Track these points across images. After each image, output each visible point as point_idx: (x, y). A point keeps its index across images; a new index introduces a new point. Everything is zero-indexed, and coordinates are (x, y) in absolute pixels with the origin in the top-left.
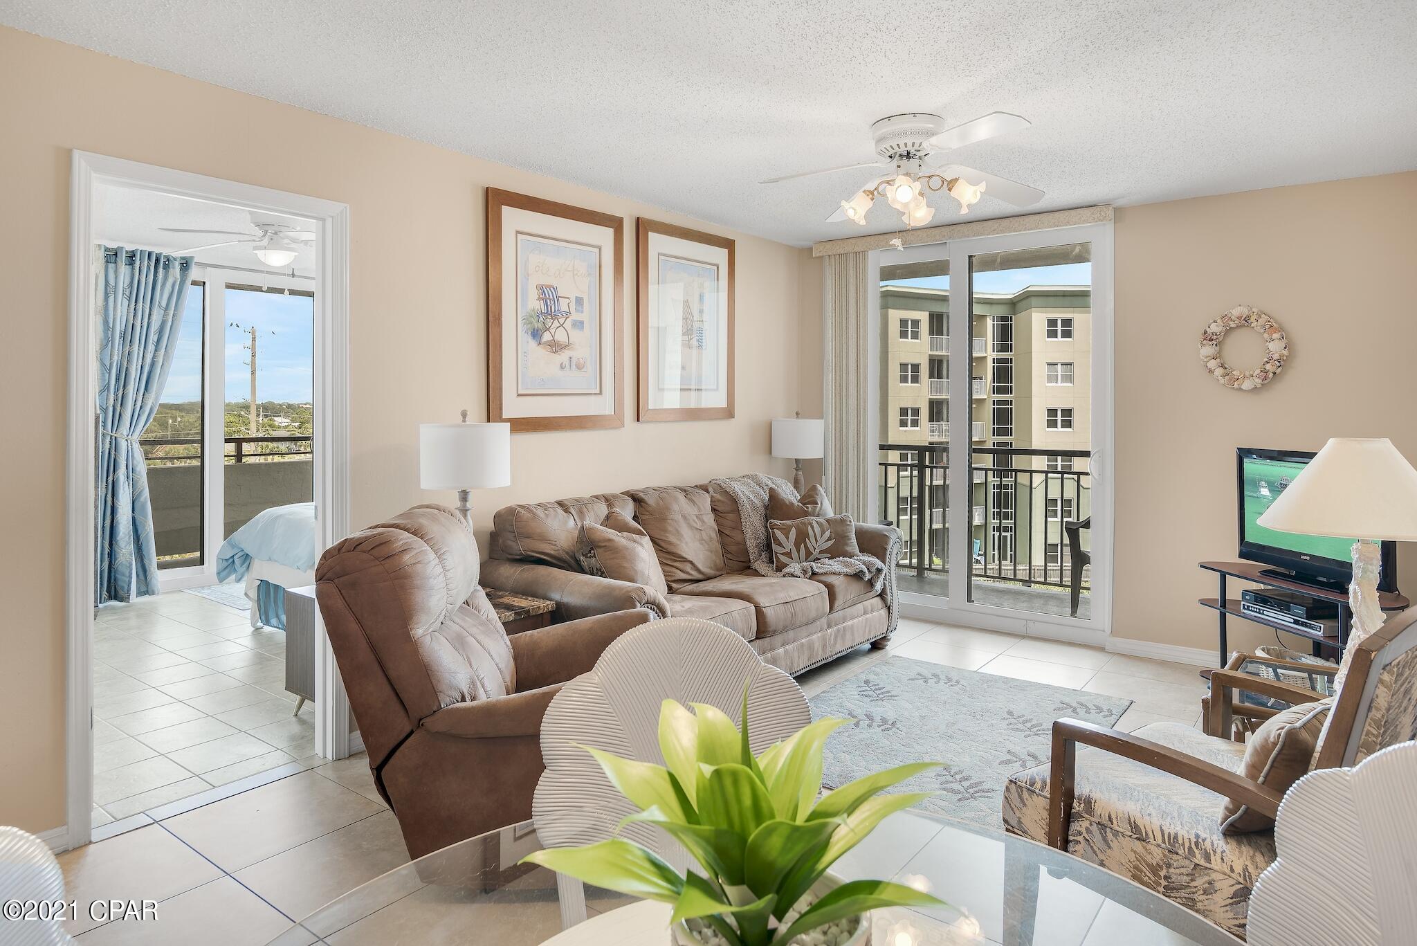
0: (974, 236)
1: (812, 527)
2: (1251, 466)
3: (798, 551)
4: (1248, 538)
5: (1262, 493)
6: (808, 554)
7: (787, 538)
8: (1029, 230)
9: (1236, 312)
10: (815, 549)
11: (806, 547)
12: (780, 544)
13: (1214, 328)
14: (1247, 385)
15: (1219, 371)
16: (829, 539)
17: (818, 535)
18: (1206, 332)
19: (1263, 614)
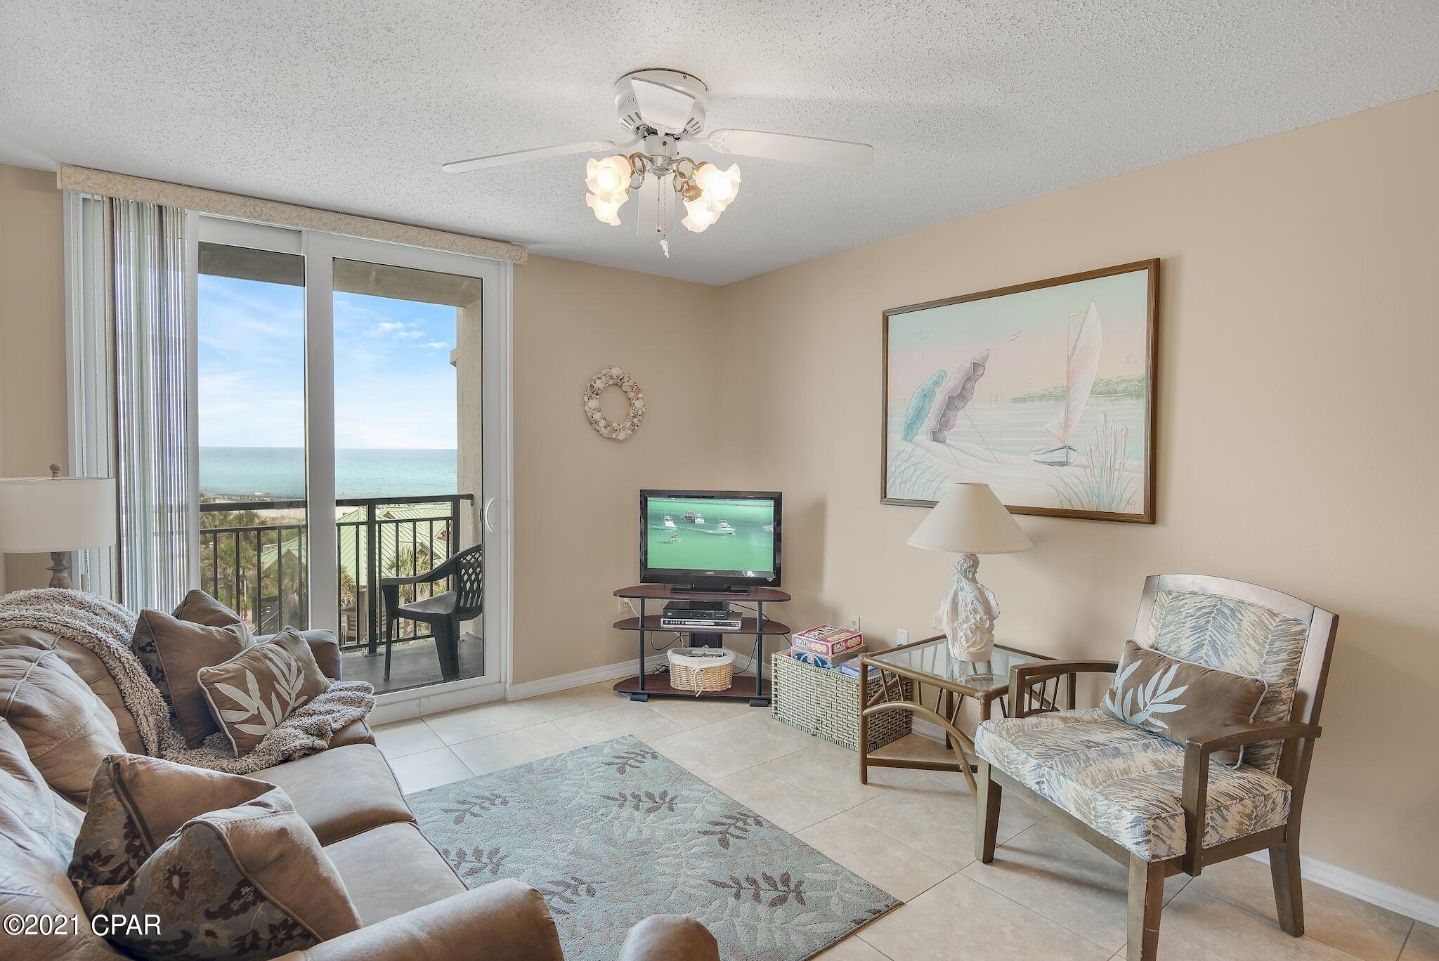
0: (369, 236)
1: (270, 659)
2: (654, 504)
3: (270, 708)
4: (650, 566)
5: (667, 525)
6: (284, 704)
7: (247, 692)
8: (440, 249)
9: (615, 372)
10: (289, 694)
11: (279, 696)
12: (238, 707)
13: (599, 384)
14: (622, 436)
15: (602, 423)
16: (299, 672)
17: (286, 672)
18: (592, 387)
19: (684, 624)
